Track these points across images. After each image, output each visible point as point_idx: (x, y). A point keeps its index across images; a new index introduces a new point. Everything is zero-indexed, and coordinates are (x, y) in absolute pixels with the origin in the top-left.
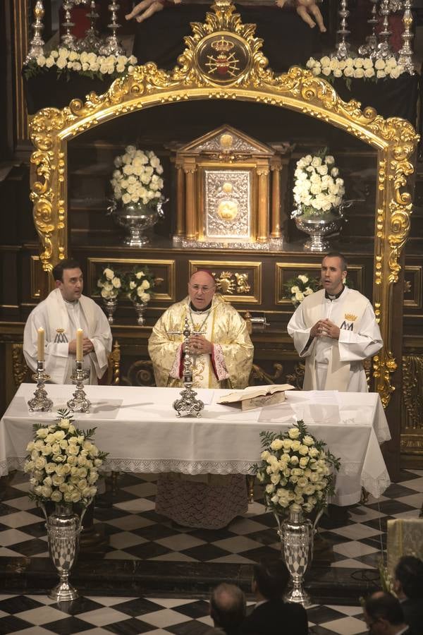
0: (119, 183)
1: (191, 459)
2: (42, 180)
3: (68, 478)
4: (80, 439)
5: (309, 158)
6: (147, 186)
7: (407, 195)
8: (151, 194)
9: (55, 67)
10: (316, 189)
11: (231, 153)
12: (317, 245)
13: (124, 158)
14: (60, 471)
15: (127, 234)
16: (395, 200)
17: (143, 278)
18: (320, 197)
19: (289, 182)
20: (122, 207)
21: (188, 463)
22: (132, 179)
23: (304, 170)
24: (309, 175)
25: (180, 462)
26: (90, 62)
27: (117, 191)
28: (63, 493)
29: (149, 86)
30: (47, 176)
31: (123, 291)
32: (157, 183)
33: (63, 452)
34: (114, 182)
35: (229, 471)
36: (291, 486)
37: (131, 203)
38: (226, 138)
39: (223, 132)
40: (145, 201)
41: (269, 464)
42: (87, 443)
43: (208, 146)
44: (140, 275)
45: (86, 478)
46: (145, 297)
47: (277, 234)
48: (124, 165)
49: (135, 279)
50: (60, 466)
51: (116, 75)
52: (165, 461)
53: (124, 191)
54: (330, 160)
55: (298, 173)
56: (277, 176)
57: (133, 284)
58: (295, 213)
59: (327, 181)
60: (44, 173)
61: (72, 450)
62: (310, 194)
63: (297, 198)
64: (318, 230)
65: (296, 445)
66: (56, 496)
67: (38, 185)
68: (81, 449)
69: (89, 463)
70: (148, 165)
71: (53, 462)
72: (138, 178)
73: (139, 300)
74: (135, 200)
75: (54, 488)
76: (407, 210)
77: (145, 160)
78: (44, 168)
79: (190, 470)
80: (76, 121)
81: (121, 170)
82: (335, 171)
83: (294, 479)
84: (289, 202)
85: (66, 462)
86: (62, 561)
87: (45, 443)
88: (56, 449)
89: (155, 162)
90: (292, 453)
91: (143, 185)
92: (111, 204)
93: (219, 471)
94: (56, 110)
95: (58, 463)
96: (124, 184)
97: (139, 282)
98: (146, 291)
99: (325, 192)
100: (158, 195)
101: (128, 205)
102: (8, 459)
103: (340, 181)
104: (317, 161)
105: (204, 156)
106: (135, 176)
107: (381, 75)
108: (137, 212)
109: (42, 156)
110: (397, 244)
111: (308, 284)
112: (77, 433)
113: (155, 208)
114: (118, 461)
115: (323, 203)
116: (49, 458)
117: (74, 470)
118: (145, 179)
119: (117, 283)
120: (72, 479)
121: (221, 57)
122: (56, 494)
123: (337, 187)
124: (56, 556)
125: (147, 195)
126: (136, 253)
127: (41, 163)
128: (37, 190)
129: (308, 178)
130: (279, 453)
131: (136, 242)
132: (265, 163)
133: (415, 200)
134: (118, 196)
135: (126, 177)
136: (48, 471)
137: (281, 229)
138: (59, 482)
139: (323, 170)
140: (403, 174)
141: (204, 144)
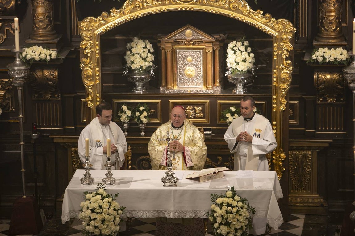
0: (129, 58)
1: (172, 209)
2: (86, 57)
3: (103, 221)
4: (110, 199)
6: (145, 60)
7: (289, 62)
8: (147, 64)
10: (239, 59)
11: (191, 40)
12: (240, 90)
13: (132, 44)
14: (99, 217)
15: (134, 86)
16: (283, 65)
17: (144, 110)
18: (241, 63)
19: (224, 56)
20: (131, 71)
21: (171, 212)
22: (136, 55)
23: (232, 49)
24: (235, 52)
25: (166, 211)
27: (128, 62)
28: (101, 230)
29: (145, 4)
30: (89, 55)
31: (132, 118)
32: (151, 58)
33: (101, 207)
34: (126, 57)
35: (193, 216)
36: (228, 224)
37: (136, 69)
38: (189, 32)
39: (187, 29)
40: (144, 68)
41: (215, 212)
42: (114, 201)
43: (179, 37)
44: (142, 108)
45: (113, 221)
46: (145, 121)
47: (218, 84)
48: (132, 48)
49: (139, 111)
50: (99, 215)
52: (157, 211)
53: (132, 62)
54: (246, 43)
55: (229, 51)
56: (217, 53)
57: (138, 114)
58: (227, 73)
59: (245, 55)
60: (88, 53)
61: (105, 206)
62: (236, 62)
63: (228, 65)
64: (240, 82)
65: (230, 201)
66: (97, 232)
67: (84, 60)
68: (110, 205)
69: (115, 213)
70: (145, 47)
71: (95, 212)
72: (140, 55)
73: (141, 122)
74: (139, 67)
75: (96, 227)
76: (290, 70)
77: (143, 45)
78: (88, 51)
79: (171, 216)
80: (105, 24)
81: (130, 50)
82: (249, 49)
83: (229, 220)
84: (224, 67)
85: (102, 212)
87: (90, 202)
88: (96, 205)
89: (149, 46)
90: (228, 205)
91: (143, 59)
92: (125, 70)
93: (188, 216)
94: (94, 18)
95: (97, 213)
96: (132, 58)
97: (141, 113)
98: (145, 117)
99: (244, 61)
100: (151, 64)
101: (135, 70)
102: (70, 211)
103: (252, 55)
104: (239, 44)
105: (177, 42)
106: (138, 54)
108: (140, 74)
109: (86, 44)
110: (285, 89)
111: (235, 112)
112: (108, 196)
113: (149, 71)
114: (131, 212)
115: (243, 67)
116: (93, 211)
117: (106, 217)
118: (144, 55)
119: (129, 113)
120: (105, 222)
122: (97, 230)
123: (250, 58)
125: (145, 64)
126: (140, 96)
127: (86, 48)
128: (84, 63)
129: (234, 53)
130: (221, 205)
131: (139, 90)
132: (211, 45)
133: (294, 65)
134: (129, 65)
135: (133, 55)
136: (92, 218)
137: (220, 82)
138: (99, 224)
139: (243, 49)
140: (287, 50)
141: (176, 36)
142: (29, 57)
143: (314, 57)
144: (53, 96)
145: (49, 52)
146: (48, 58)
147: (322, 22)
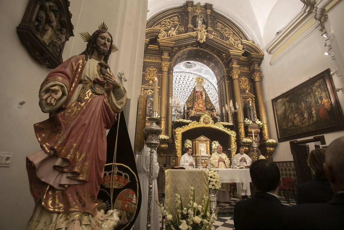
1: (238, 179)
3: (216, 182)
5: (214, 141)
6: (190, 145)
7: (236, 143)
9: (180, 121)
11: (203, 140)
14: (215, 180)
21: (237, 180)
22: (188, 144)
23: (214, 143)
26: (185, 121)
27: (185, 146)
28: (215, 187)
38: (202, 138)
39: (202, 136)
51: (190, 123)
53: (187, 146)
58: (213, 150)
60: (178, 138)
66: (213, 188)
67: (177, 140)
75: (213, 185)
76: (236, 145)
77: (189, 141)
80: (183, 130)
81: (186, 142)
86: (213, 208)
88: (212, 175)
89: (191, 142)
94: (180, 128)
95: (213, 178)
105: (199, 141)
107: (229, 125)
109: (177, 136)
110: (235, 151)
117: (218, 180)
121: (207, 120)
122: (213, 187)
124: (212, 206)
132: (208, 142)
136: (211, 181)
138: (214, 183)
139: (217, 143)
140: (235, 140)
141: (199, 139)
142: (160, 138)
143: (243, 141)
144: (164, 155)
145: (167, 137)
146: (166, 139)
147: (241, 133)
